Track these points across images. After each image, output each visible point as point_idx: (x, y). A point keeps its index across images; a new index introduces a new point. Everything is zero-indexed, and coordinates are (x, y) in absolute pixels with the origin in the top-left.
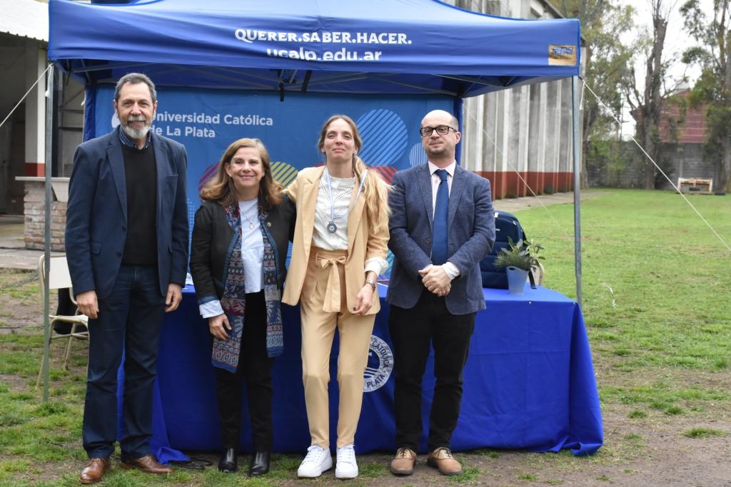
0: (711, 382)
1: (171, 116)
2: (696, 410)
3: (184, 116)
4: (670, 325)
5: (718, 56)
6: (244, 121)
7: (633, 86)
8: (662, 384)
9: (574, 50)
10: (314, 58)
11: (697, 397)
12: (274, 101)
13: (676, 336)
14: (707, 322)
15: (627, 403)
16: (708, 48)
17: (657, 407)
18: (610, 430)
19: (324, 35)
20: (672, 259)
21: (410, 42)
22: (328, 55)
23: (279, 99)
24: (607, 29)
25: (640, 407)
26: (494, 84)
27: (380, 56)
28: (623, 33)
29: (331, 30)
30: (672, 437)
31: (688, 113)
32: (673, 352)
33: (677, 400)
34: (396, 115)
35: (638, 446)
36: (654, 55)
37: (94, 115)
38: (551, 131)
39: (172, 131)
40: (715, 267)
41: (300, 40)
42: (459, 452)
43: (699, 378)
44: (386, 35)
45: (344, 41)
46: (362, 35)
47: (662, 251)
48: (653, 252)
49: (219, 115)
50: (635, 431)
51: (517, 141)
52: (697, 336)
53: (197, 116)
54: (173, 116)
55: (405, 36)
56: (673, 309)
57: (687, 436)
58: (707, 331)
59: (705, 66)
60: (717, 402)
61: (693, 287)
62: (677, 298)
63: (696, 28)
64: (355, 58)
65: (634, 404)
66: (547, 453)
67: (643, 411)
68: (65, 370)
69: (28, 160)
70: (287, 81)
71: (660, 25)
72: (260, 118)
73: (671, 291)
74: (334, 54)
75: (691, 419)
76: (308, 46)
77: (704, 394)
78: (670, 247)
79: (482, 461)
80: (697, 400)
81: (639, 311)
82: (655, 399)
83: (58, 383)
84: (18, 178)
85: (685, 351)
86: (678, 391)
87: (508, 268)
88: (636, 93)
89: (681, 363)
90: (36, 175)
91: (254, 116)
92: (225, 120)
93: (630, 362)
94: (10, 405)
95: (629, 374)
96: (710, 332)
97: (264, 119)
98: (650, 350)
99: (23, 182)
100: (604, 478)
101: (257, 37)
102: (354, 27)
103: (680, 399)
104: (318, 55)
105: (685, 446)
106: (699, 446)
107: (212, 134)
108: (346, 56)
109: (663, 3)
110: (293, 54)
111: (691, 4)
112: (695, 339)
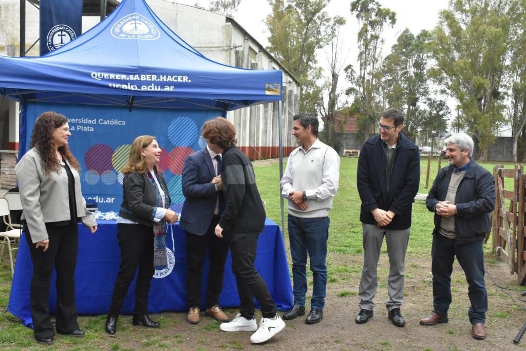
0: (354, 262)
2: (344, 279)
3: (77, 120)
5: (362, 91)
6: (109, 123)
7: (323, 106)
9: (279, 86)
10: (136, 89)
11: (346, 271)
12: (126, 112)
14: (353, 227)
16: (357, 88)
19: (142, 76)
21: (190, 81)
22: (144, 87)
23: (129, 111)
24: (310, 78)
26: (240, 104)
27: (173, 88)
28: (317, 80)
29: (146, 74)
31: (348, 118)
34: (191, 120)
36: (332, 91)
37: (26, 119)
41: (128, 79)
43: (347, 259)
44: (176, 77)
45: (153, 80)
46: (163, 77)
49: (95, 119)
52: (348, 235)
55: (187, 78)
57: (339, 296)
58: (353, 232)
59: (356, 96)
60: (355, 273)
61: (347, 207)
63: (352, 78)
64: (159, 89)
69: (11, 140)
71: (335, 76)
72: (118, 121)
74: (147, 87)
75: (342, 285)
76: (132, 82)
77: (349, 268)
80: (346, 273)
85: (341, 244)
86: (336, 267)
88: (324, 109)
89: (338, 250)
91: (115, 120)
92: (99, 122)
96: (354, 232)
97: (121, 122)
101: (104, 77)
102: (158, 72)
103: (337, 272)
104: (138, 87)
105: (337, 303)
106: (344, 302)
107: (92, 129)
108: (154, 88)
109: (337, 66)
110: (124, 86)
111: (349, 67)
112: (346, 236)
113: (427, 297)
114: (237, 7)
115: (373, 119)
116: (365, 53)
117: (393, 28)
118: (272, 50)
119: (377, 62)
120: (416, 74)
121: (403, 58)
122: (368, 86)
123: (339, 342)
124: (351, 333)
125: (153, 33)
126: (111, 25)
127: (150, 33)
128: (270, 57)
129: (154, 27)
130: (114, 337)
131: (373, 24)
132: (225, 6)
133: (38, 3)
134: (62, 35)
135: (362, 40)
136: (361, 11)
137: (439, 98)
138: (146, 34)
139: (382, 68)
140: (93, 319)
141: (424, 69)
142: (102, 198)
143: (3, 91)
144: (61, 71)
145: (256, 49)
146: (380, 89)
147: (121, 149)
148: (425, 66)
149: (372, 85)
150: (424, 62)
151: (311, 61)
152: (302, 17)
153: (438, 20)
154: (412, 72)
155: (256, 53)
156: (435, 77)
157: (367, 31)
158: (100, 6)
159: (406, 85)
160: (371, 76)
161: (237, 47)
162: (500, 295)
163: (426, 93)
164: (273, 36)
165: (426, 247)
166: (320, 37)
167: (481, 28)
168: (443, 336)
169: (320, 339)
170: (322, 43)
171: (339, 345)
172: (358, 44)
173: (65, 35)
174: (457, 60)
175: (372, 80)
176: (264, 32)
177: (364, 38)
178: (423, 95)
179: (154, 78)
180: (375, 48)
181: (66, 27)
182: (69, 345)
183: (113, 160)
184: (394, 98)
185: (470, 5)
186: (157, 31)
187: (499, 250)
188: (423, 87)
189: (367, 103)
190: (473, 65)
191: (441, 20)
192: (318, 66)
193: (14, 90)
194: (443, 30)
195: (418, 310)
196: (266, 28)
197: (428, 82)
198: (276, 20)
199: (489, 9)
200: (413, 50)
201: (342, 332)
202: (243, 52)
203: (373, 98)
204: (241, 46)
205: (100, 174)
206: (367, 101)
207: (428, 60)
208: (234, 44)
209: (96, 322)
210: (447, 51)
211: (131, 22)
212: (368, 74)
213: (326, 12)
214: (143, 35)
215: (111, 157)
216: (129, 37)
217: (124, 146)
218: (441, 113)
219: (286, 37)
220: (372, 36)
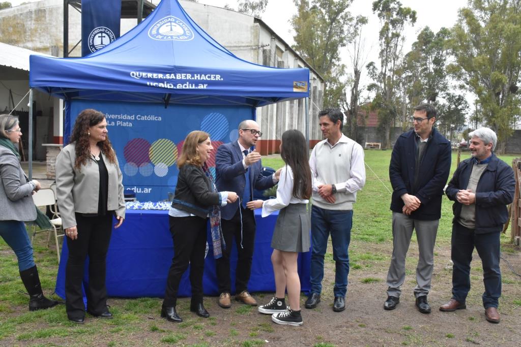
0: (377, 250)
2: (368, 266)
3: (116, 116)
4: (358, 219)
5: (383, 86)
6: (146, 118)
7: (345, 101)
8: (352, 251)
9: (306, 84)
10: (172, 87)
11: (369, 258)
12: (162, 109)
14: (375, 216)
16: (379, 84)
19: (177, 75)
21: (222, 79)
22: (180, 86)
23: (164, 107)
24: (333, 75)
26: (269, 101)
27: (206, 86)
28: (341, 77)
29: (181, 73)
30: (355, 283)
31: (370, 113)
32: (358, 233)
33: (358, 260)
34: (223, 116)
36: (355, 87)
37: (70, 115)
39: (110, 123)
40: (380, 187)
41: (165, 78)
43: (370, 247)
44: (209, 75)
45: (188, 79)
46: (197, 75)
49: (133, 115)
53: (123, 116)
54: (110, 115)
55: (219, 76)
57: (362, 282)
58: (375, 221)
59: (377, 92)
60: (378, 261)
63: (373, 75)
64: (194, 87)
68: (47, 247)
69: (55, 135)
71: (357, 73)
72: (155, 117)
74: (182, 85)
75: (365, 272)
76: (169, 81)
77: (372, 256)
80: (369, 260)
83: (42, 254)
84: (43, 145)
85: (364, 232)
86: (360, 255)
88: (347, 104)
89: (362, 239)
90: (59, 143)
91: (152, 116)
92: (137, 118)
94: (10, 269)
96: (377, 222)
97: (157, 117)
99: (46, 147)
101: (142, 76)
102: (193, 71)
103: (360, 260)
104: (175, 85)
105: (361, 289)
106: (368, 288)
107: (131, 125)
108: (189, 86)
109: (359, 63)
110: (161, 85)
111: (371, 64)
112: (369, 225)
113: (448, 284)
114: (264, 8)
115: (393, 114)
116: (386, 51)
117: (413, 26)
118: (298, 48)
119: (398, 58)
120: (435, 70)
121: (423, 55)
122: (389, 82)
123: (364, 326)
124: (375, 318)
125: (188, 34)
126: (148, 27)
127: (185, 34)
128: (296, 55)
129: (188, 29)
130: (152, 319)
131: (394, 23)
132: (253, 8)
133: (79, 7)
134: (102, 37)
135: (384, 38)
136: (383, 10)
137: (458, 93)
138: (181, 36)
139: (402, 64)
140: (133, 301)
141: (443, 66)
142: (140, 189)
143: (49, 90)
144: (103, 71)
145: (283, 48)
146: (401, 85)
147: (157, 142)
148: (445, 63)
149: (393, 81)
150: (444, 58)
151: (335, 58)
152: (326, 17)
153: (457, 18)
154: (431, 69)
155: (282, 52)
156: (454, 73)
157: (388, 29)
158: (137, 9)
159: (426, 81)
160: (392, 73)
161: (264, 46)
162: (519, 283)
163: (445, 88)
164: (298, 36)
165: (446, 237)
166: (343, 36)
167: (500, 25)
168: (464, 322)
169: (345, 323)
170: (345, 42)
171: (363, 329)
172: (380, 42)
173: (104, 37)
174: (475, 56)
175: (393, 76)
176: (290, 31)
177: (385, 36)
178: (442, 90)
179: (189, 76)
180: (396, 45)
181: (105, 29)
182: (111, 326)
183: (150, 153)
184: (414, 94)
185: (489, 3)
186: (191, 32)
187: (518, 239)
188: (442, 83)
189: (387, 99)
190: (491, 61)
191: (460, 18)
192: (341, 63)
193: (59, 89)
194: (462, 27)
195: (440, 296)
196: (292, 28)
197: (447, 77)
198: (302, 20)
199: (508, 6)
200: (433, 47)
201: (366, 317)
202: (270, 51)
203: (394, 93)
204: (269, 45)
205: (138, 166)
206: (388, 96)
207: (447, 57)
208: (262, 43)
209: (135, 305)
210: (466, 48)
211: (167, 24)
212: (389, 70)
213: (349, 12)
214: (178, 36)
215: (148, 151)
216: (165, 38)
217: (160, 140)
218: (460, 107)
219: (311, 36)
220: (393, 34)
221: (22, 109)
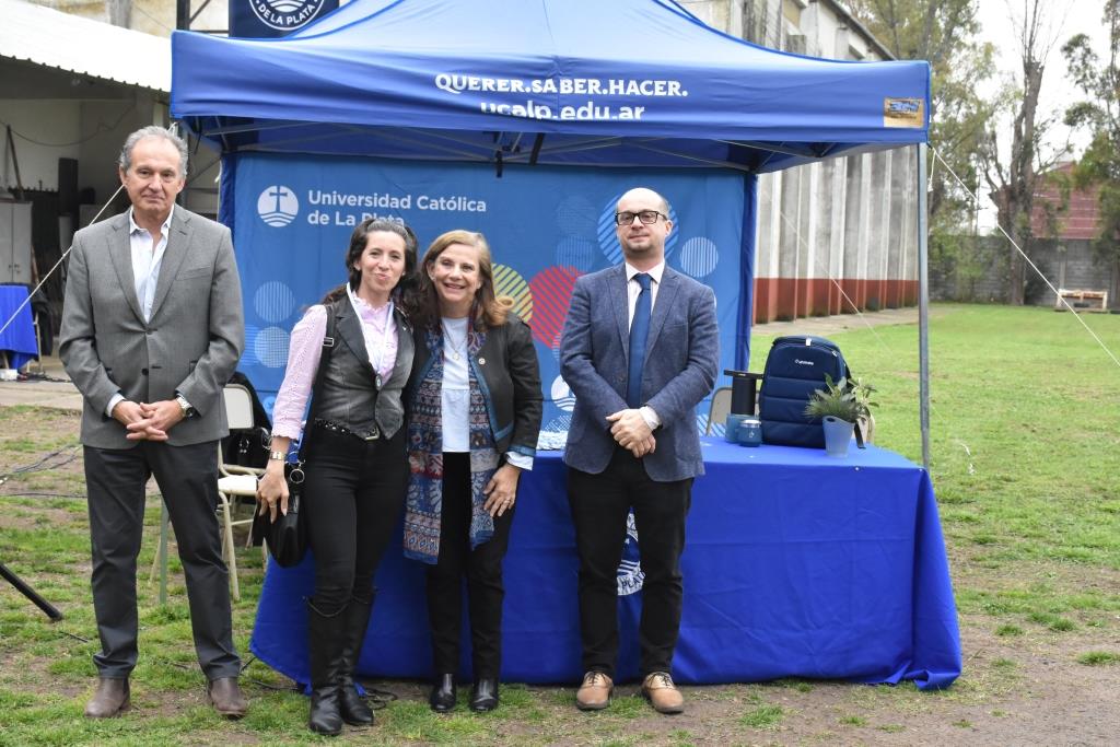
0: (1116, 585)
1: (342, 197)
2: (1093, 625)
3: (361, 198)
4: (1051, 501)
6: (445, 205)
7: (994, 158)
8: (1042, 586)
9: (921, 106)
10: (548, 115)
11: (1094, 605)
12: (487, 178)
13: (1061, 517)
14: (1106, 498)
15: (994, 614)
16: (1102, 104)
17: (1037, 620)
18: (971, 653)
19: (562, 83)
20: (1052, 405)
21: (685, 93)
22: (568, 112)
23: (495, 173)
24: (957, 76)
25: (1014, 620)
26: (804, 154)
27: (642, 113)
28: (980, 82)
29: (572, 76)
30: (1061, 664)
31: (1073, 196)
32: (1058, 540)
33: (1065, 610)
35: (1012, 677)
36: (1024, 114)
37: (233, 197)
38: (877, 221)
39: (343, 219)
40: (1115, 418)
41: (528, 90)
42: (753, 683)
43: (1097, 579)
44: (651, 83)
45: (591, 92)
46: (617, 83)
47: (1037, 394)
48: (1024, 395)
49: (409, 197)
50: (1005, 654)
51: (828, 235)
52: (1092, 517)
53: (378, 198)
54: (345, 197)
55: (678, 85)
56: (1056, 478)
57: (1082, 663)
58: (1106, 510)
59: (1097, 129)
61: (1085, 446)
62: (1061, 462)
63: (1085, 76)
64: (607, 116)
65: (1004, 615)
66: (880, 687)
67: (1017, 625)
70: (508, 149)
71: (1032, 70)
72: (467, 202)
73: (1053, 451)
74: (576, 110)
75: (1088, 639)
76: (539, 99)
77: (1104, 601)
78: (1049, 389)
79: (785, 696)
81: (1008, 480)
82: (1033, 607)
85: (1076, 539)
86: (1067, 597)
87: (825, 419)
88: (999, 167)
89: (1070, 556)
91: (460, 199)
92: (423, 208)
93: (996, 554)
95: (995, 571)
96: (1111, 511)
97: (474, 203)
98: (1026, 536)
100: (963, 724)
101: (467, 86)
102: (605, 71)
103: (1070, 608)
104: (556, 111)
105: (1080, 678)
106: (1100, 677)
108: (594, 112)
109: (1038, 39)
110: (518, 110)
111: (1078, 41)
112: (1089, 521)
128: (842, 17)
144: (361, 73)
151: (962, 25)
179: (594, 86)
192: (980, 39)
202: (765, 4)
221: (40, 182)
